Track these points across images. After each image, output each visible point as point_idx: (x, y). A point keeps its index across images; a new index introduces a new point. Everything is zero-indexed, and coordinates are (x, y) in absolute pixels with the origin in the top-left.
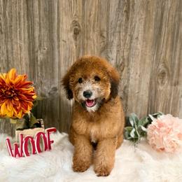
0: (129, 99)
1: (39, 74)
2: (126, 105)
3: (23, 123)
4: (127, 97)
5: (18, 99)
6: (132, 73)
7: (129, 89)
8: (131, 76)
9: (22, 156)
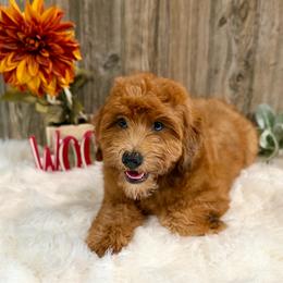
0: (256, 76)
1: (87, 29)
2: (251, 90)
3: (59, 113)
4: (252, 72)
5: (47, 55)
6: (262, 23)
7: (258, 57)
8: (261, 29)
9: (57, 169)
